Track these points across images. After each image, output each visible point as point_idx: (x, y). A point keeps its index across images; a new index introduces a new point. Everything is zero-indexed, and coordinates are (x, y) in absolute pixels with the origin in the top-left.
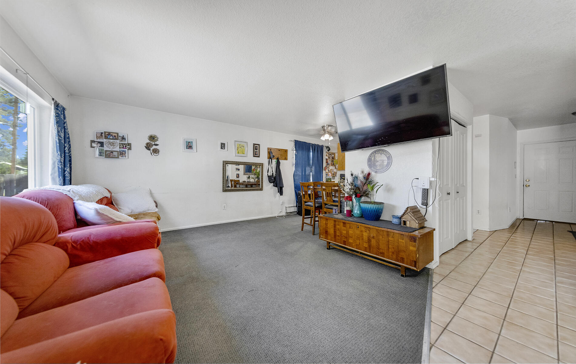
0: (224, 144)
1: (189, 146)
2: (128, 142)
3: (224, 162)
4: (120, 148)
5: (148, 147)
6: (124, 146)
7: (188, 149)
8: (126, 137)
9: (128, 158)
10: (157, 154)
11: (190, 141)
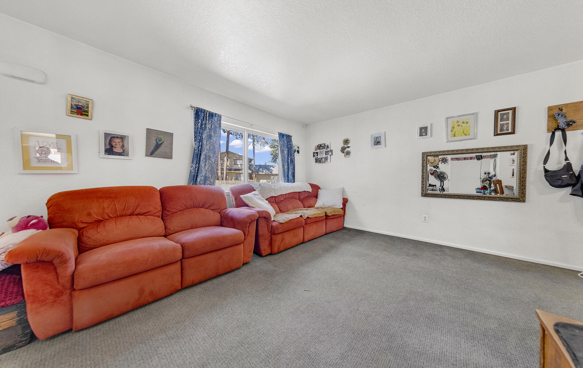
0: (426, 128)
1: (377, 142)
2: (330, 149)
3: (423, 154)
4: (326, 155)
5: (343, 150)
6: (327, 153)
7: (376, 145)
8: (329, 146)
9: (330, 162)
10: (349, 156)
11: (377, 136)
